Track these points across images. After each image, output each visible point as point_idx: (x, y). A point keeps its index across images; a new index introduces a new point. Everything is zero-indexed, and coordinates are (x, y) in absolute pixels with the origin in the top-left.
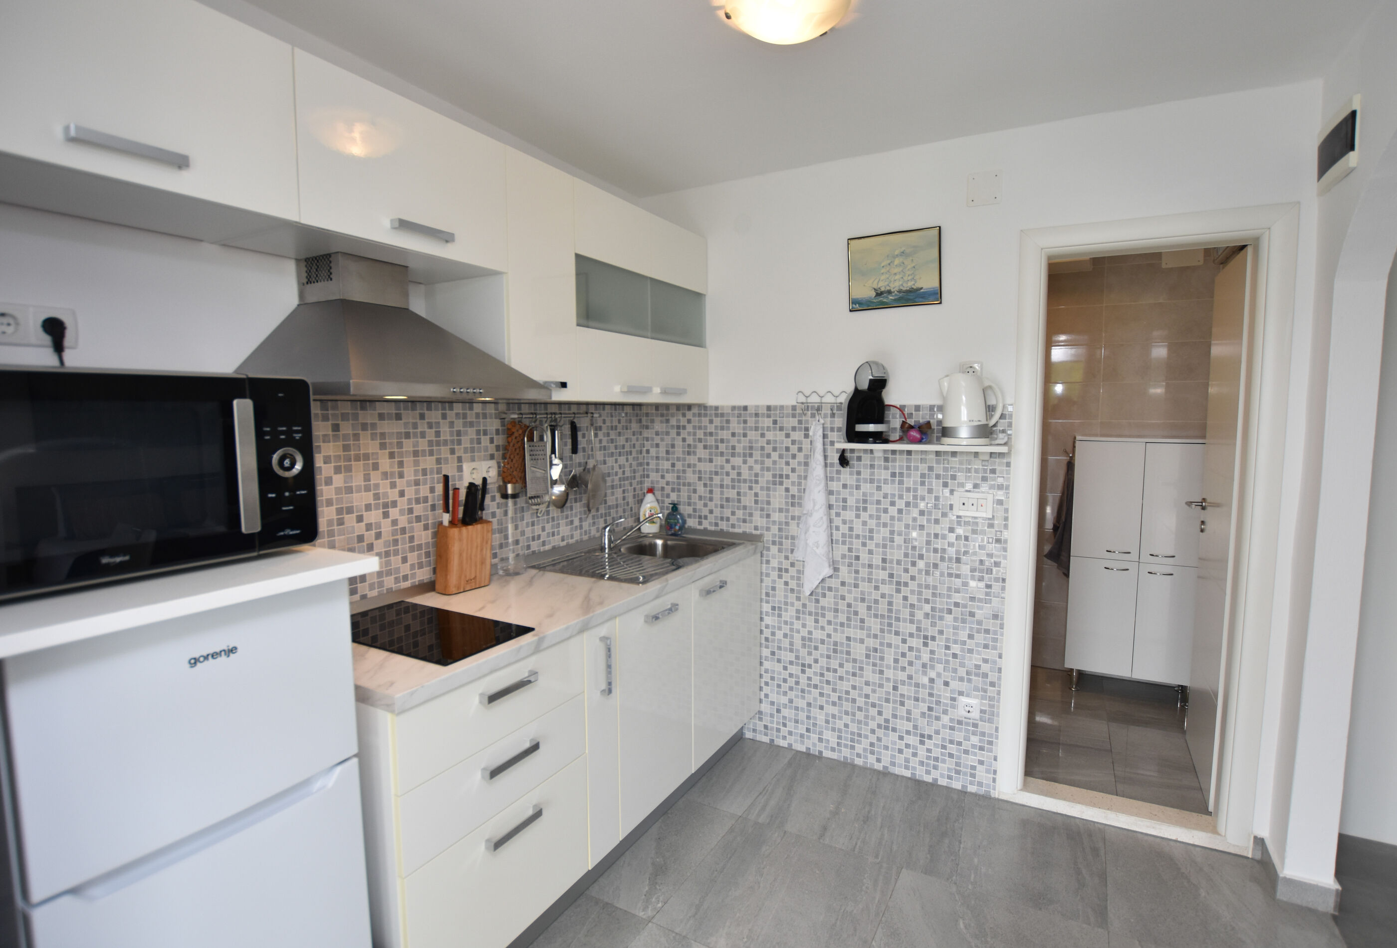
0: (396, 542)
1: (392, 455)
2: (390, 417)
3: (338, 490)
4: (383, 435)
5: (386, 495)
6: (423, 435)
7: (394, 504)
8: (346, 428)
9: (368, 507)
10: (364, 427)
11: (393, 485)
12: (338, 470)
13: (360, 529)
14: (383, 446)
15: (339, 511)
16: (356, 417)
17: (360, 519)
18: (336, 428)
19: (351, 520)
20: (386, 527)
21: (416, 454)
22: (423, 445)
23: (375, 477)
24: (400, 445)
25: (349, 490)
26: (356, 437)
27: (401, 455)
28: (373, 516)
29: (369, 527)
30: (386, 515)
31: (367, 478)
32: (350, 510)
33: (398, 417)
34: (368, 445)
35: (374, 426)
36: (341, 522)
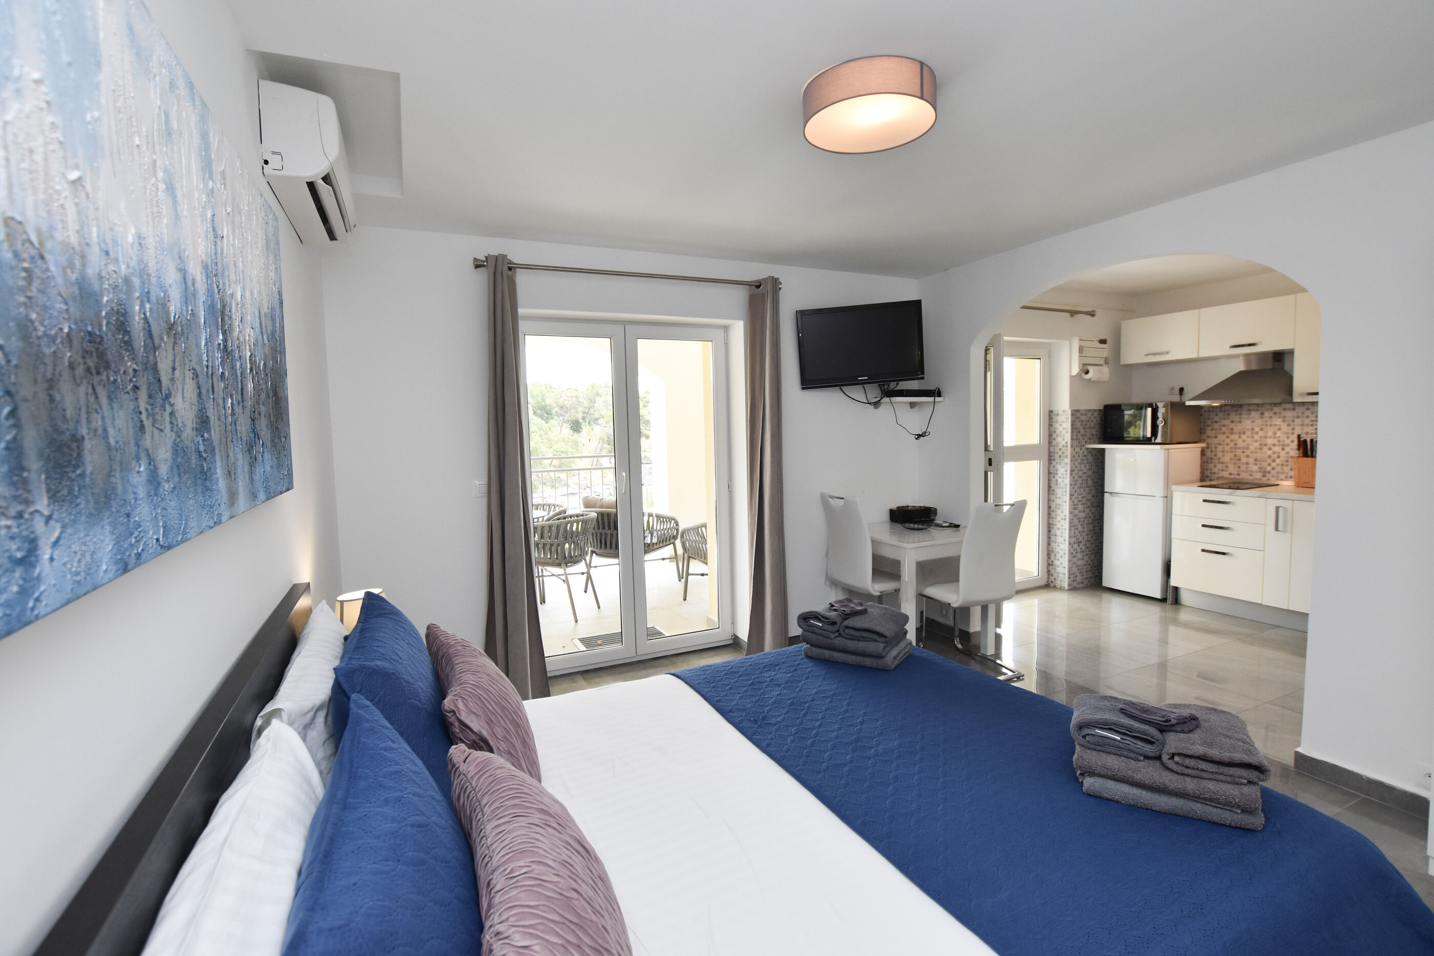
0: (1287, 461)
1: (1288, 425)
2: (1289, 409)
3: (1261, 437)
4: (1284, 417)
5: (1284, 441)
6: (1308, 417)
7: (1288, 445)
8: (1267, 414)
9: (1274, 445)
10: (1275, 414)
11: (1288, 438)
12: (1261, 429)
13: (1270, 453)
14: (1284, 421)
15: (1261, 445)
16: (1272, 410)
17: (1270, 449)
18: (1262, 414)
19: (1265, 449)
20: (1283, 454)
21: (1302, 425)
22: (1307, 421)
23: (1279, 434)
24: (1293, 421)
25: (1266, 437)
26: (1271, 417)
27: (1294, 425)
28: (1277, 449)
29: (1274, 453)
30: (1283, 449)
31: (1275, 433)
32: (1266, 445)
33: (1294, 409)
34: (1278, 421)
35: (1280, 413)
36: (1261, 449)
